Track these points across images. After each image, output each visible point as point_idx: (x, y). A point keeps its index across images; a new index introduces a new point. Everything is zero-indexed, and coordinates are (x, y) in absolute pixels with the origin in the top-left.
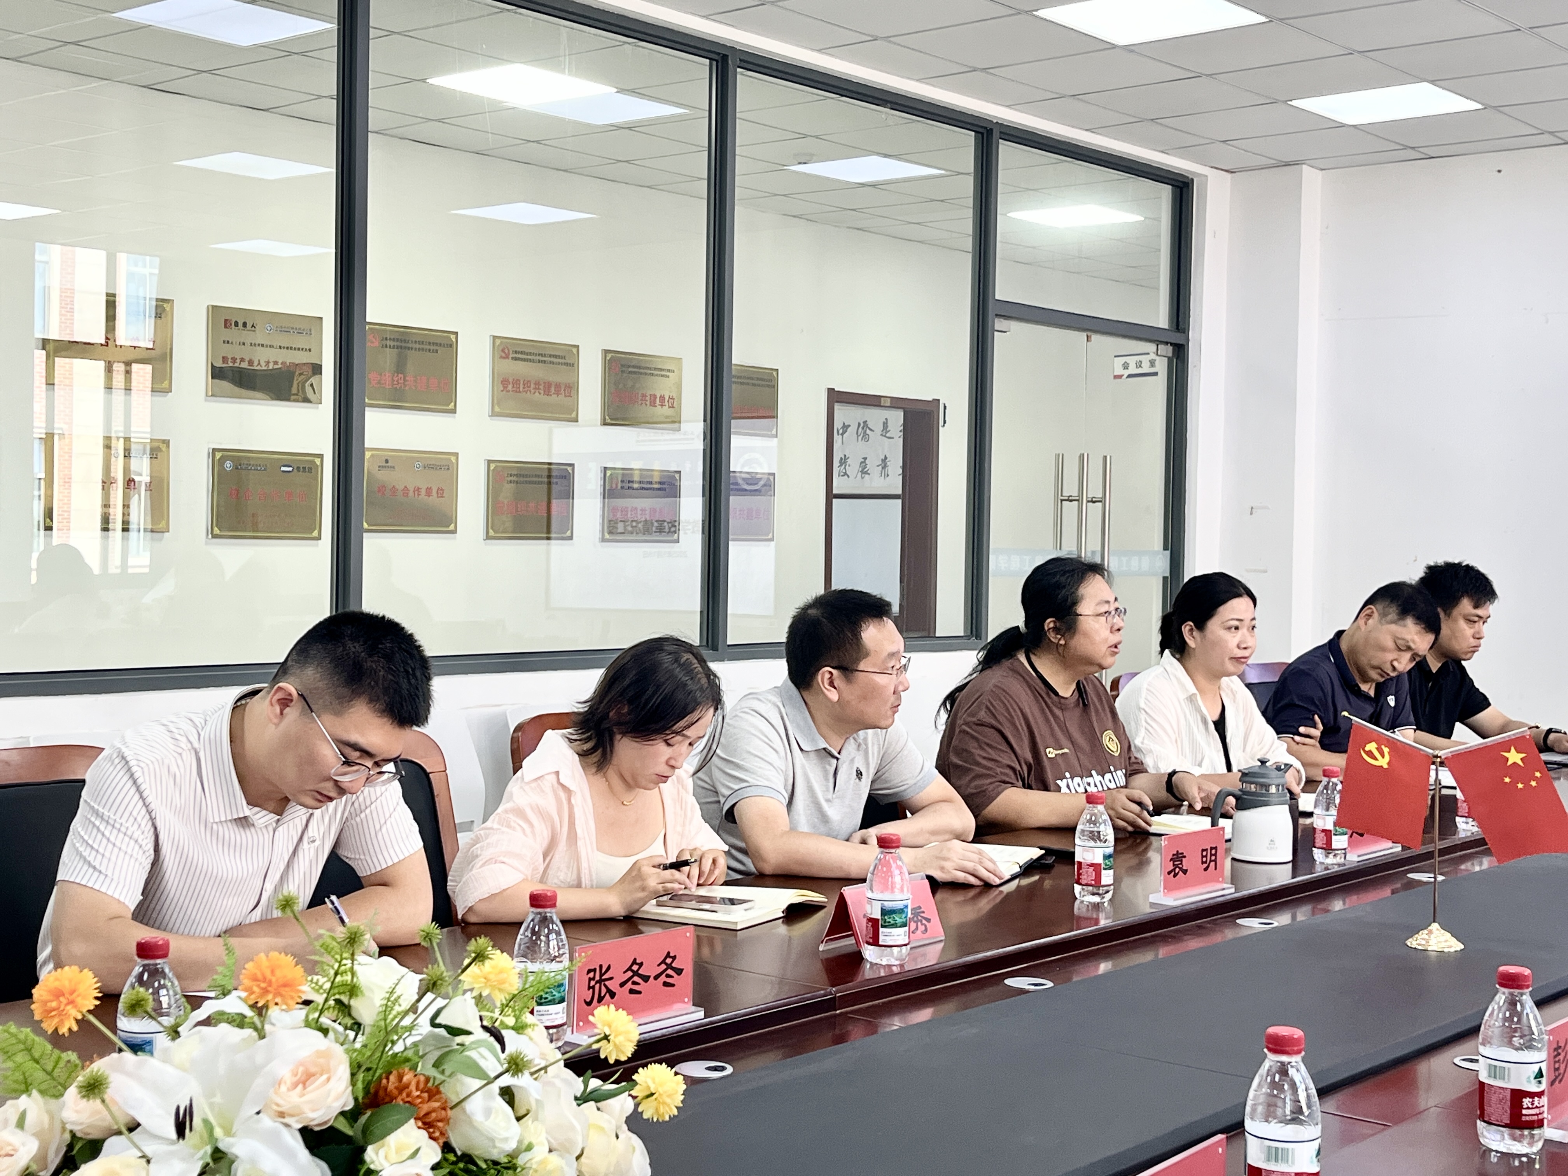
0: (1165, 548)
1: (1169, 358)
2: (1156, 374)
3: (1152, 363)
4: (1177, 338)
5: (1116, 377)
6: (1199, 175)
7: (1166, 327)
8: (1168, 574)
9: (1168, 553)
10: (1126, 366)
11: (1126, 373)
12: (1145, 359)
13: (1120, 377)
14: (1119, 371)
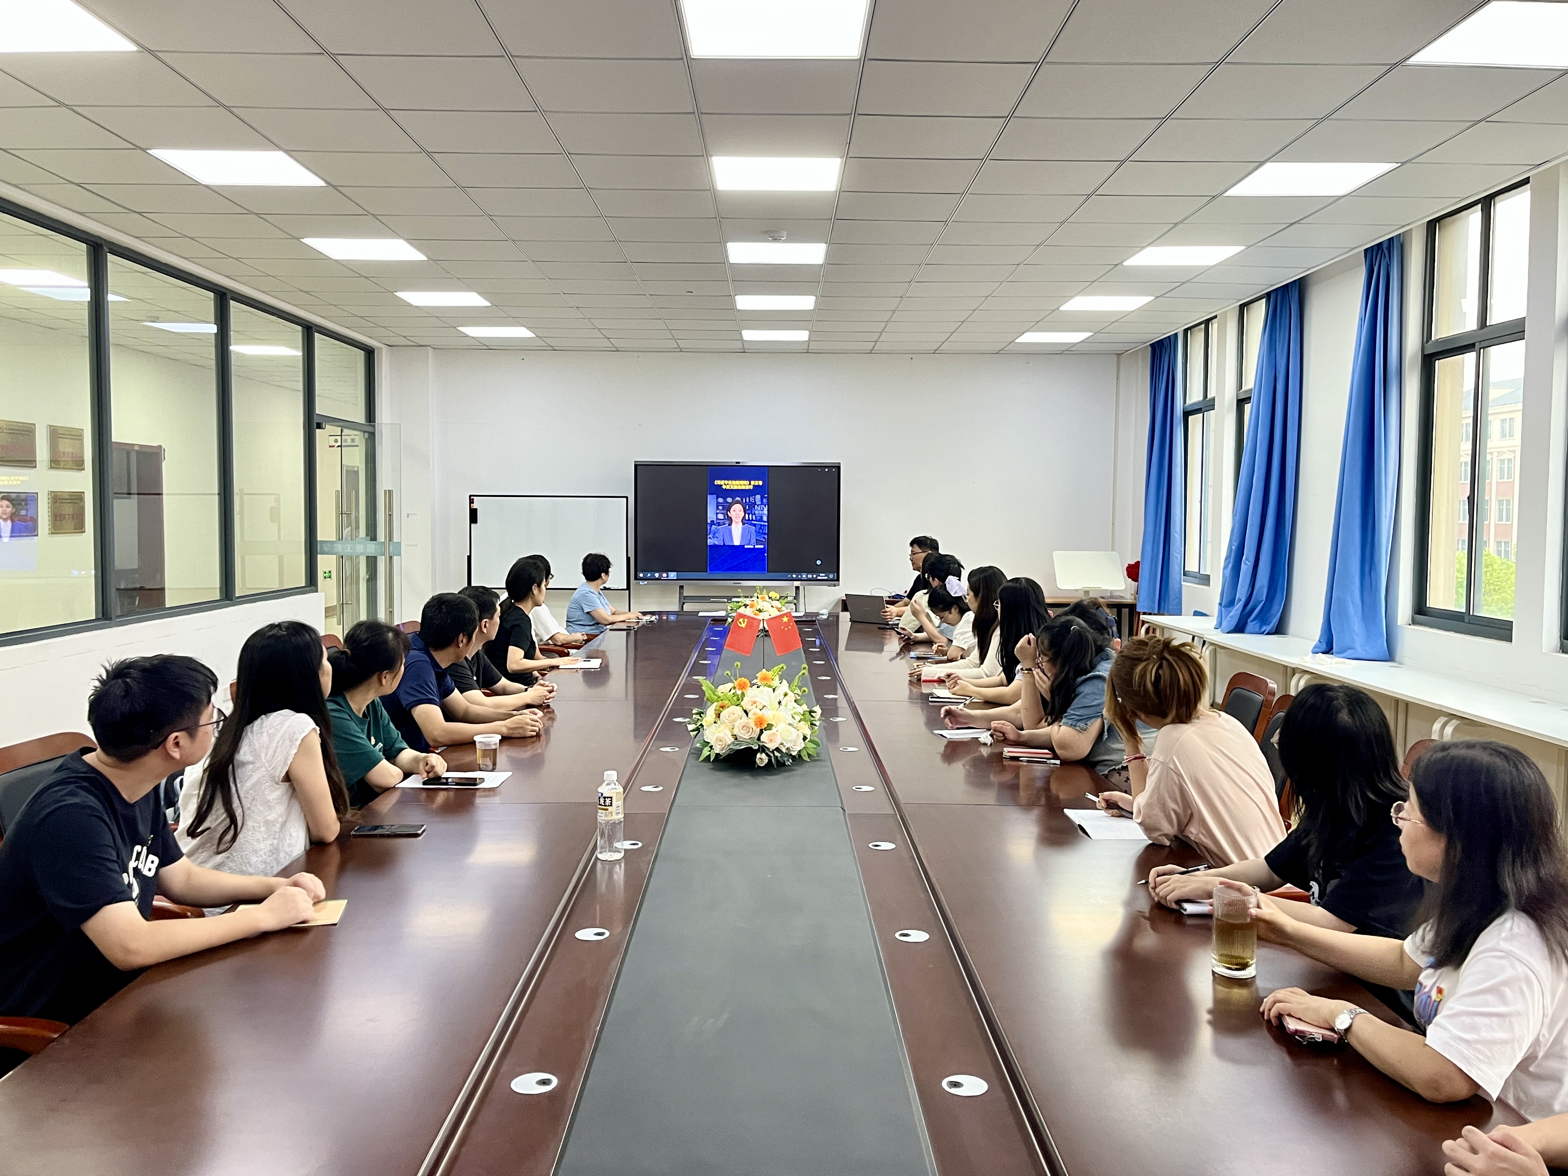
1: (366, 439)
2: (357, 446)
3: (353, 440)
4: (370, 429)
5: (330, 446)
6: (378, 347)
7: (363, 422)
10: (336, 441)
11: (337, 444)
12: (349, 439)
13: (333, 446)
14: (334, 444)
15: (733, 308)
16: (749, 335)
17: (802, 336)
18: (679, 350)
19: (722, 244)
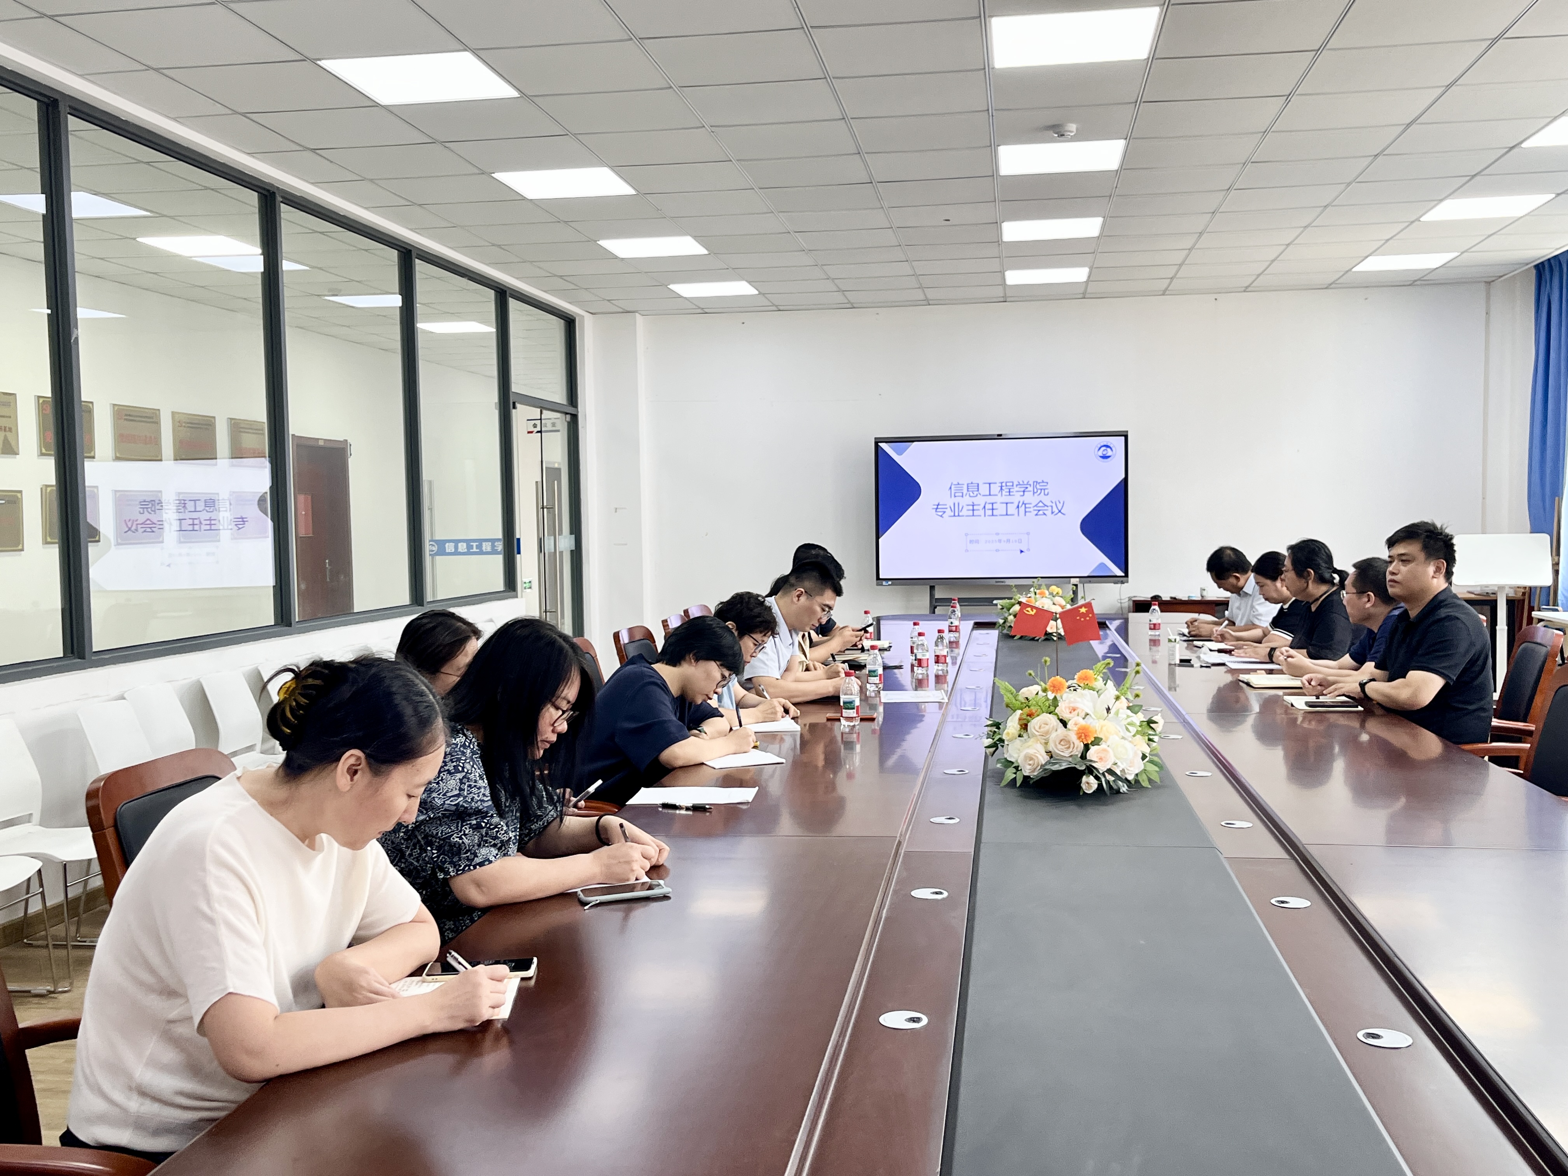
0: (571, 533)
1: (566, 422)
2: (558, 431)
3: (554, 425)
4: (571, 410)
5: (529, 432)
6: (579, 315)
7: (565, 402)
8: (574, 549)
9: (573, 536)
10: (535, 426)
11: (536, 430)
12: (549, 423)
13: (532, 432)
14: (532, 429)
15: (998, 241)
16: (1015, 277)
17: (1078, 274)
18: (924, 303)
19: (992, 148)
